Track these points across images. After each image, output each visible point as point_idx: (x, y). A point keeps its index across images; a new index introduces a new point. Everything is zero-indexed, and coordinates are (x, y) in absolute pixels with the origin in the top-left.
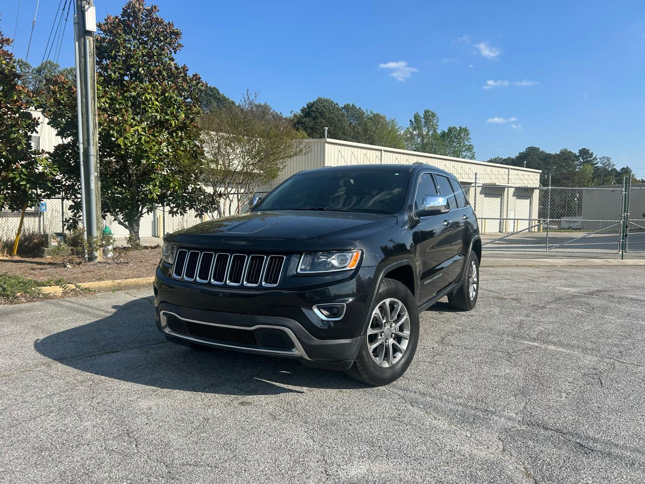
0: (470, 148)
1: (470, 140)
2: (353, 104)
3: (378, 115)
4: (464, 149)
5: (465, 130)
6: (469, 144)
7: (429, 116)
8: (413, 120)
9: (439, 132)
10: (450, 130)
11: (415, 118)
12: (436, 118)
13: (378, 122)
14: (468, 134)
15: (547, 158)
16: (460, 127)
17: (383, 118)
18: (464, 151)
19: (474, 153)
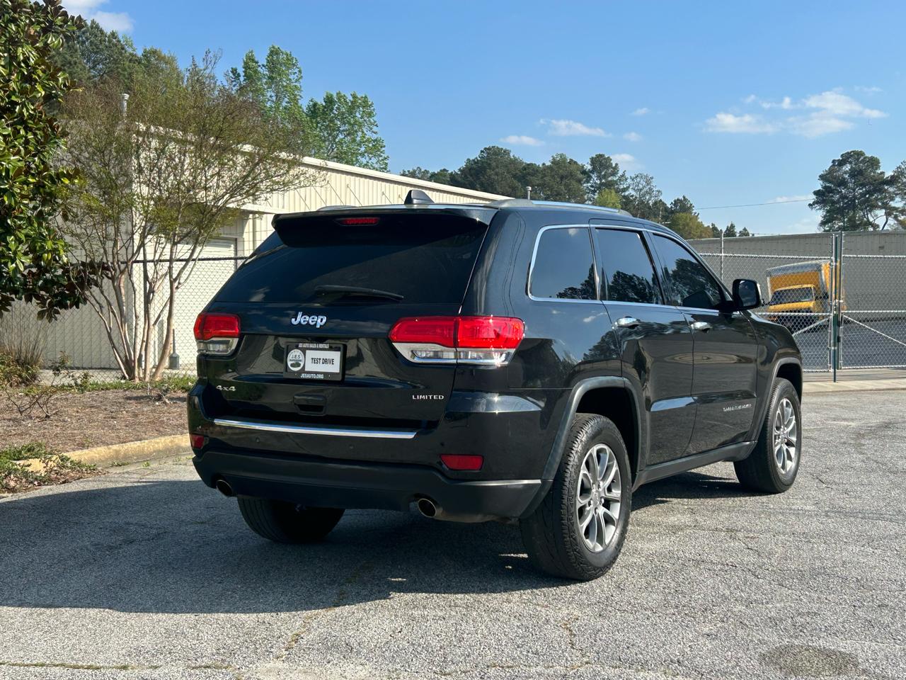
0: (376, 147)
1: (375, 129)
2: (93, 22)
3: (154, 52)
4: (363, 149)
5: (365, 103)
6: (374, 137)
7: (278, 63)
8: (241, 71)
9: (304, 104)
10: (329, 100)
11: (246, 67)
12: (297, 70)
13: (158, 70)
14: (370, 115)
15: (529, 174)
16: (354, 96)
17: (170, 61)
18: (362, 155)
19: (386, 158)
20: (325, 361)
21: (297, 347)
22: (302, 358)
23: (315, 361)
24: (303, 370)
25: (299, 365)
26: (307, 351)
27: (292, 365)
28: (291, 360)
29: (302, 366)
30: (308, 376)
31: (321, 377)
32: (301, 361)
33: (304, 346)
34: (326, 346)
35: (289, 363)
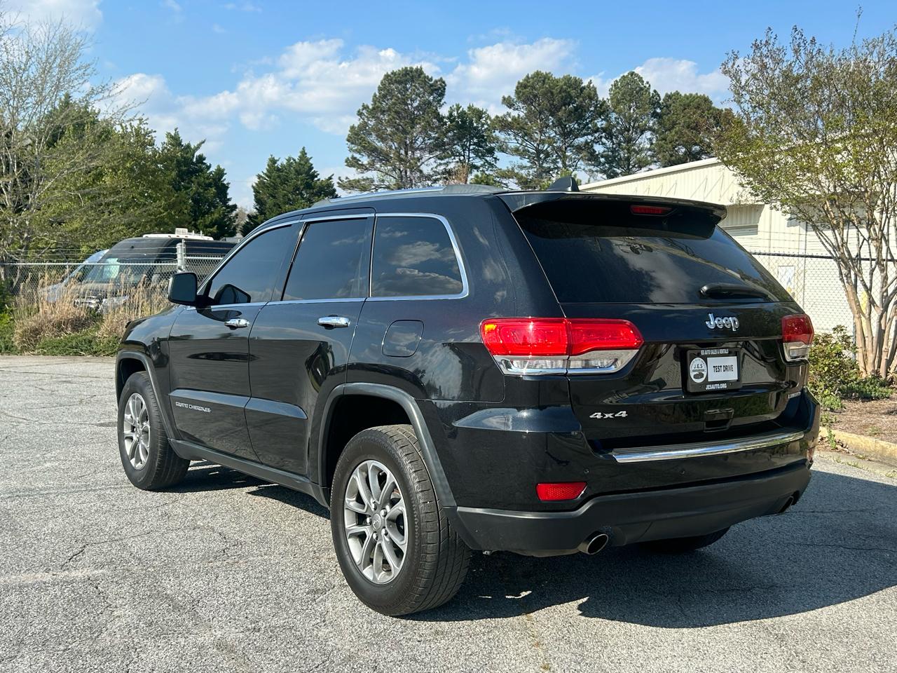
20: (726, 368)
21: (699, 355)
22: (704, 367)
23: (717, 369)
24: (706, 382)
25: (702, 375)
26: (708, 359)
27: (696, 377)
28: (694, 371)
29: (705, 377)
30: (713, 387)
31: (724, 386)
32: (703, 370)
33: (706, 354)
34: (726, 352)
35: (692, 374)
